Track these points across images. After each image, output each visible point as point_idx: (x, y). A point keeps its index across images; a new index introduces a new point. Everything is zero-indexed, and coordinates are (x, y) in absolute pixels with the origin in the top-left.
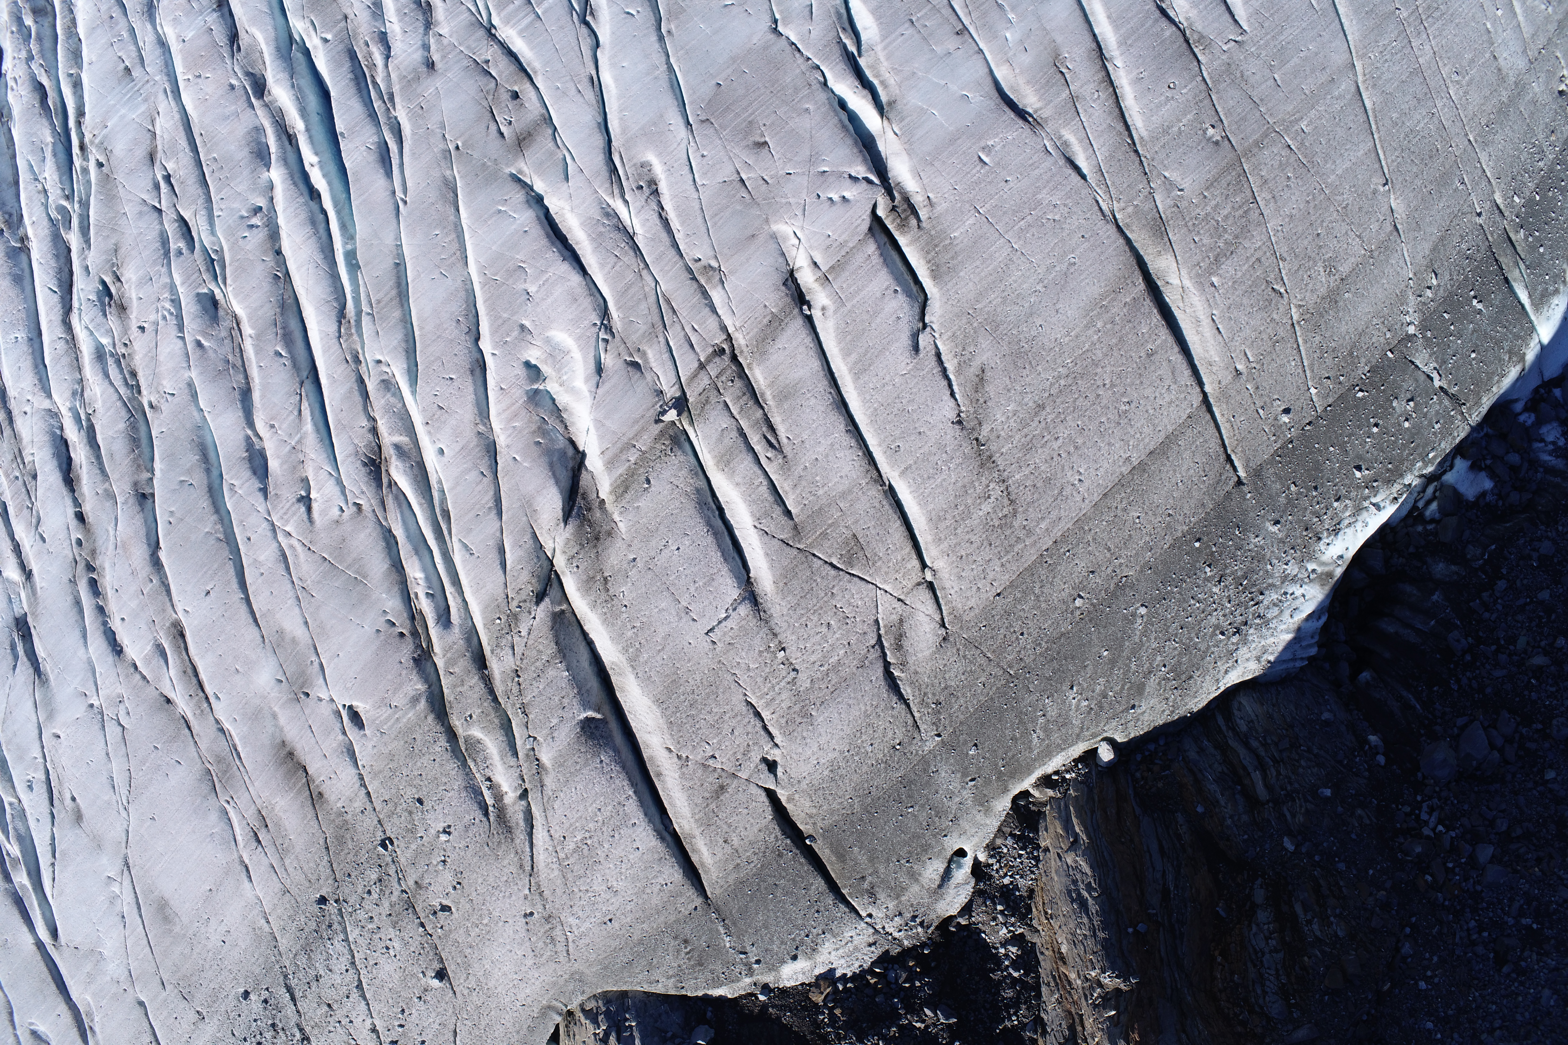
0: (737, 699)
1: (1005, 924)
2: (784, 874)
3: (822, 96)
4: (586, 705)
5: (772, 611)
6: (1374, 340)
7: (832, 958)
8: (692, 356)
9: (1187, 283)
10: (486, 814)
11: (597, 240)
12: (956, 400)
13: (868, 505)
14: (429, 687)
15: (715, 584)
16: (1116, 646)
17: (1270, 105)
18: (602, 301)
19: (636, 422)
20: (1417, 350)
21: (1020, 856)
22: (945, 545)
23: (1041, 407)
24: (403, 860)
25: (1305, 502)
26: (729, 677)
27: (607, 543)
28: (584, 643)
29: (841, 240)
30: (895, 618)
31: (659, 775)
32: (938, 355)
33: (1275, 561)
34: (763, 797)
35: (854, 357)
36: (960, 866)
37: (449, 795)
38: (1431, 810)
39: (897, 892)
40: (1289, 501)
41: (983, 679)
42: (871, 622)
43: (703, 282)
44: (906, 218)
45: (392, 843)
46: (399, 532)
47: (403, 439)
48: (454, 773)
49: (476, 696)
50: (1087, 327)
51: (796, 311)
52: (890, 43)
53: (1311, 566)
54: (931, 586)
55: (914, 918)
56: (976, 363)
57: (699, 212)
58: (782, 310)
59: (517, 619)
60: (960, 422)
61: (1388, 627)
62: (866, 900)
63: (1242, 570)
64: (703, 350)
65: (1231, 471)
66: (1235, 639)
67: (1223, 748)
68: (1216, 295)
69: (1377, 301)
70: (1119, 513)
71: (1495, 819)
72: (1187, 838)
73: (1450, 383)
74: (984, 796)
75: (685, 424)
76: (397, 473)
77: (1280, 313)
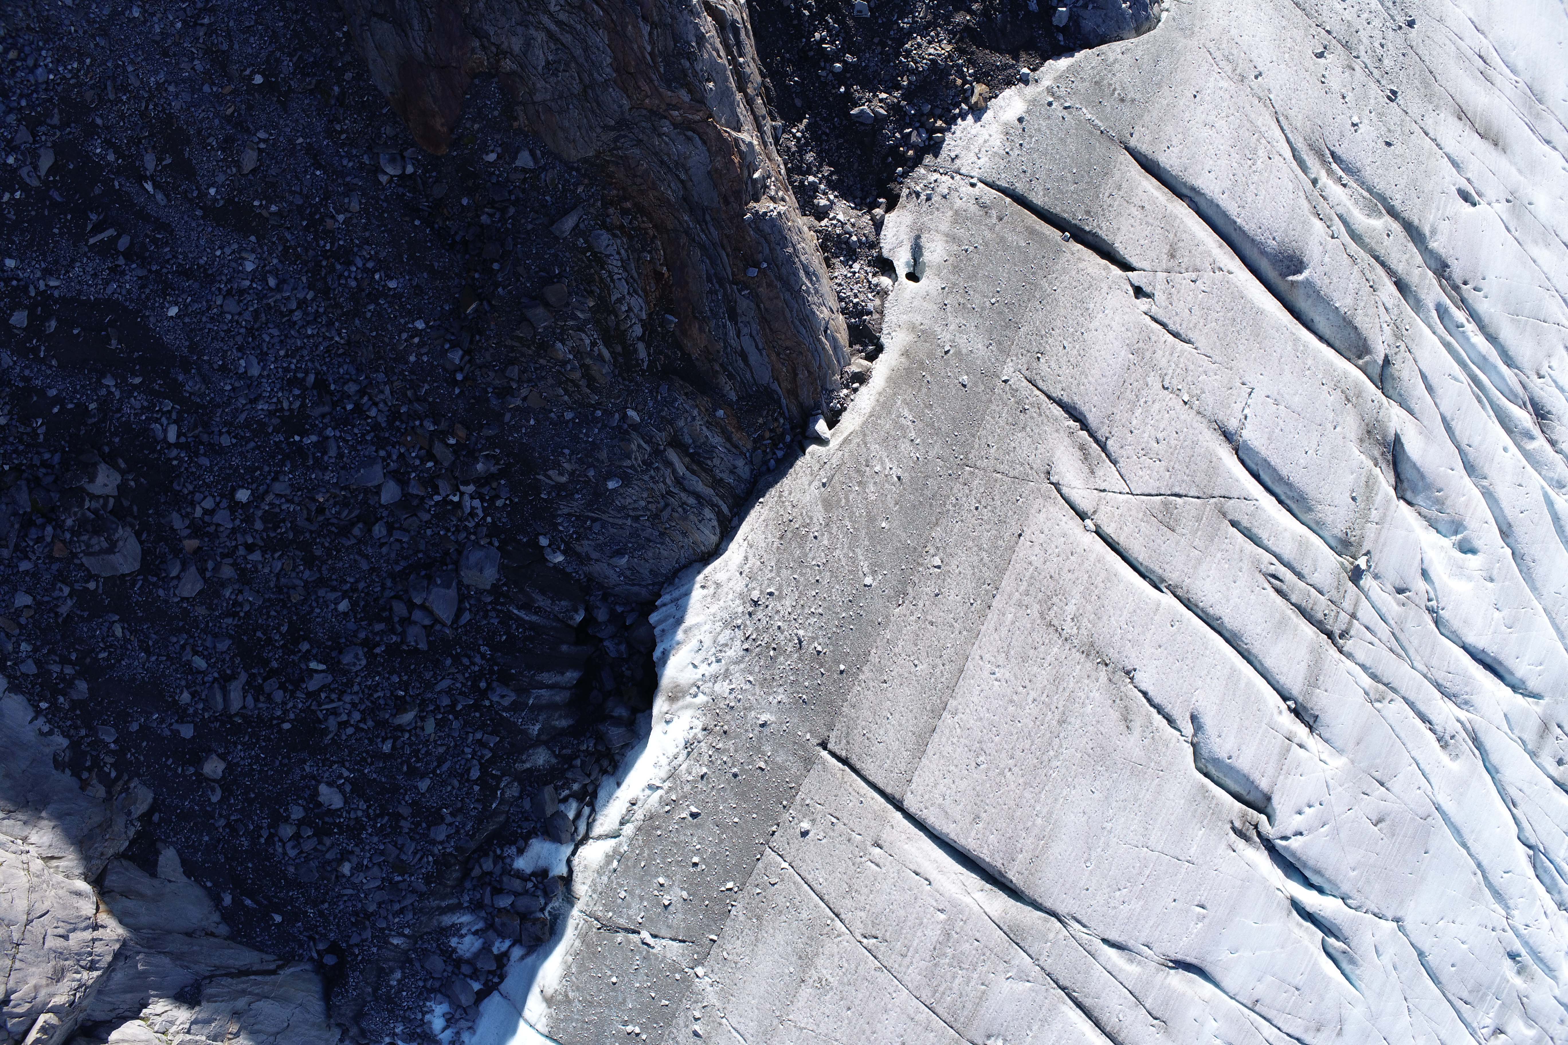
0: (1201, 342)
1: (843, 224)
2: (1075, 196)
3: (1345, 888)
4: (1308, 283)
5: (1209, 433)
6: (739, 942)
7: (984, 134)
8: (1365, 621)
9: (968, 900)
10: (1333, 154)
11: (1468, 679)
12: (1140, 691)
13: (1174, 563)
14: (1427, 248)
15: (1266, 436)
16: (877, 537)
18: (1443, 630)
19: (1384, 545)
20: (683, 955)
21: (856, 296)
22: (1093, 558)
23: (1061, 722)
24: (1374, 86)
25: (741, 757)
26: (1217, 359)
27: (1360, 432)
28: (1327, 337)
29: (1291, 777)
30: (1099, 473)
31: (1221, 246)
32: (1170, 721)
33: (748, 686)
34: (1134, 261)
35: (1242, 685)
36: (907, 263)
37: (1370, 159)
38: (472, 514)
39: (959, 217)
40: (759, 750)
41: (992, 451)
42: (1121, 460)
43: (1380, 686)
44: (1244, 824)
45: (1389, 98)
46: (1503, 368)
47: (1531, 446)
48: (1376, 181)
49: (1393, 255)
50: (1050, 813)
51: (1300, 699)
52: (1309, 960)
53: (701, 699)
54: (1082, 516)
55: (929, 199)
56: (1137, 731)
57: (1406, 741)
58: (1311, 694)
59: (1395, 335)
60: (1128, 673)
61: (571, 676)
62: (985, 199)
63: (781, 664)
64: (1358, 630)
65: (838, 752)
66: (755, 595)
67: (717, 483)
68: (935, 904)
69: (754, 980)
70: (939, 662)
71: (389, 533)
72: (723, 379)
73: (629, 942)
74: (925, 341)
75: (1346, 562)
76: (1524, 418)
77: (858, 920)
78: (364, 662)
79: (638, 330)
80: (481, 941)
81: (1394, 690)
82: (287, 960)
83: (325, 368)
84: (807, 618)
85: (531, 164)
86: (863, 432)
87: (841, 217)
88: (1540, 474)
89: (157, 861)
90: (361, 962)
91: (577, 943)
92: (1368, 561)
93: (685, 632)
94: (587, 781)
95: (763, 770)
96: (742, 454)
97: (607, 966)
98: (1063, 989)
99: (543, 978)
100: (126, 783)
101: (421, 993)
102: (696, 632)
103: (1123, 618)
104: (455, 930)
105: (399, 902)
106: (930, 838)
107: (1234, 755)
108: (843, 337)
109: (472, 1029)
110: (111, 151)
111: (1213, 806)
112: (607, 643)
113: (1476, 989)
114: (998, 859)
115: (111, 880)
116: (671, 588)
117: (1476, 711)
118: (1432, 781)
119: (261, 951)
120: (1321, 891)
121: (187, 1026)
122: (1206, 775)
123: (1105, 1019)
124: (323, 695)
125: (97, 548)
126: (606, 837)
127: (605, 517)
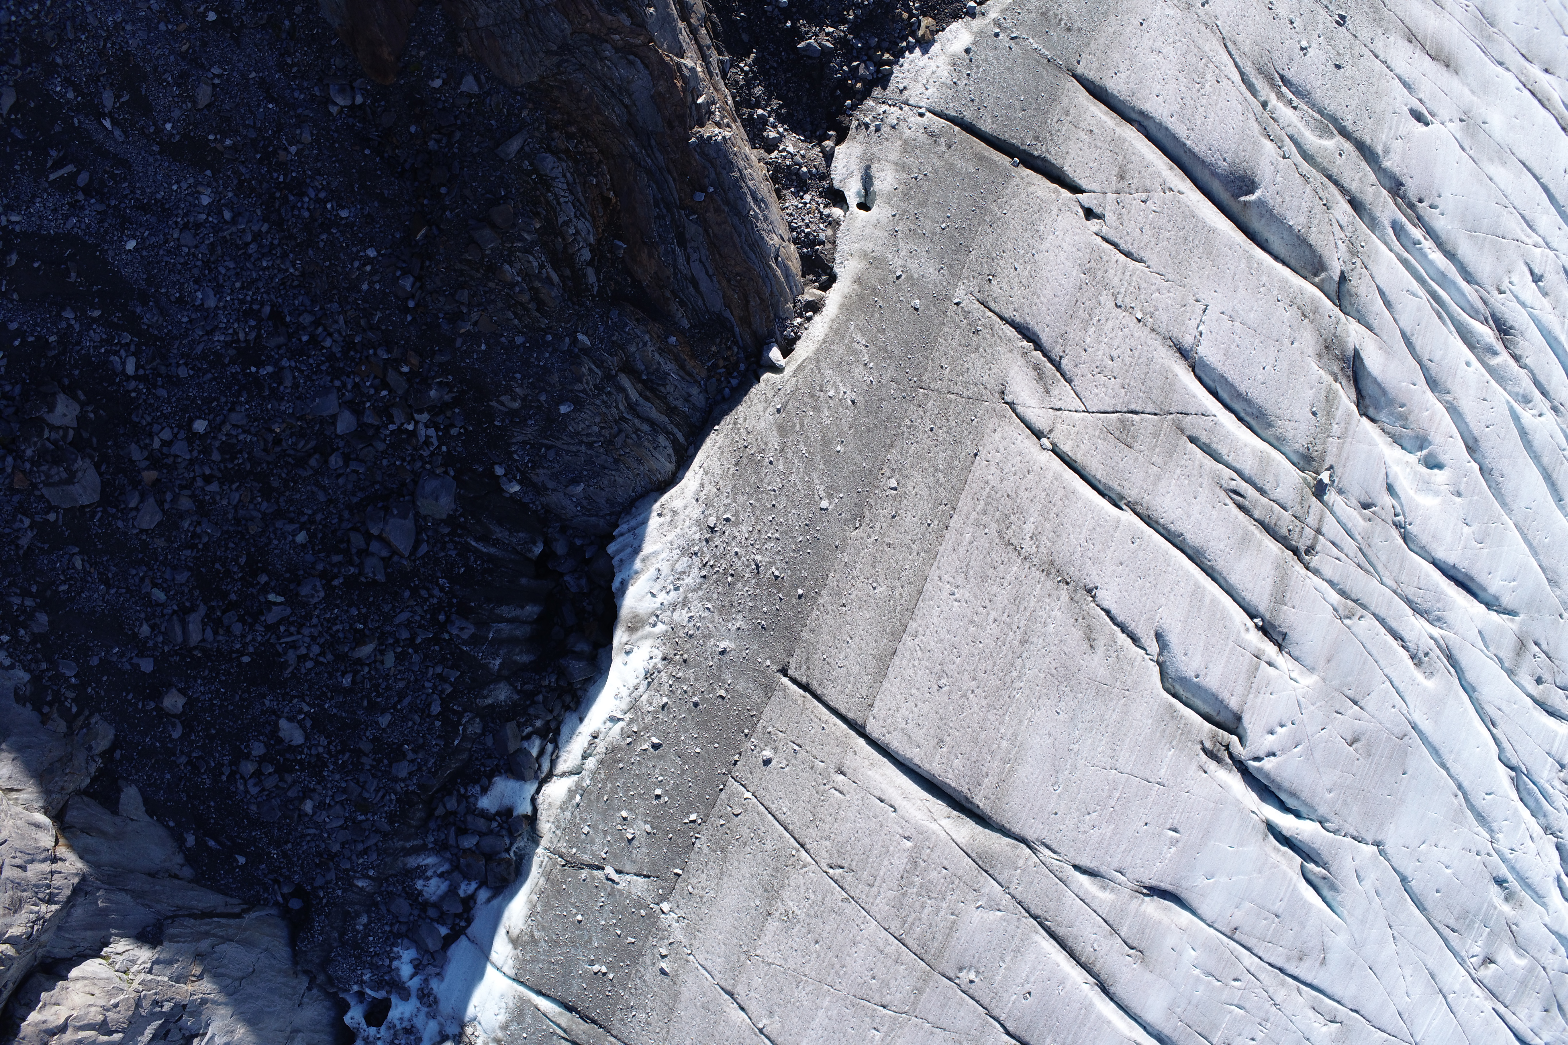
0: (1153, 261)
1: (793, 156)
2: (1023, 123)
3: (1322, 810)
4: (1260, 203)
5: (1164, 350)
6: (704, 876)
7: (932, 66)
8: (1331, 536)
9: (934, 826)
10: (1282, 77)
11: (1439, 595)
12: (1103, 609)
13: (1133, 479)
14: (1380, 167)
15: (1222, 352)
16: (832, 461)
17: (922, 1033)
18: (1411, 546)
19: (1347, 459)
20: (648, 890)
21: (807, 226)
22: (1050, 476)
23: (1024, 642)
24: (1322, 12)
25: (701, 686)
26: (1169, 276)
27: (1318, 348)
28: (1282, 256)
29: (1261, 696)
30: (1055, 392)
31: (1171, 168)
32: (1135, 640)
33: (707, 613)
34: (1083, 183)
35: (1207, 602)
36: (858, 193)
37: (1320, 82)
39: (908, 146)
40: (719, 679)
41: (946, 372)
42: (1076, 379)
43: (1349, 602)
44: (1215, 744)
45: (1337, 22)
46: (1463, 284)
47: (1494, 361)
48: (1327, 102)
49: (1346, 174)
50: (1015, 736)
51: (1267, 616)
52: (1288, 887)
53: (661, 628)
54: (1038, 435)
55: (878, 129)
56: (1101, 650)
57: (1378, 658)
58: (1278, 611)
59: (1351, 252)
60: (1089, 591)
61: (531, 610)
62: (934, 128)
63: (739, 590)
64: (1324, 545)
65: (799, 678)
66: (712, 521)
67: (671, 411)
68: (901, 831)
69: (720, 915)
70: (897, 583)
71: (346, 464)
72: (674, 306)
73: (593, 878)
74: (877, 268)
75: (1308, 477)
76: (1486, 333)
77: (824, 849)
78: (322, 594)
79: (586, 255)
80: (447, 883)
81: (1364, 607)
82: (252, 904)
83: (280, 301)
84: (764, 544)
85: (476, 89)
86: (817, 358)
87: (790, 149)
88: (1505, 389)
89: (118, 798)
90: (326, 905)
91: (542, 881)
92: (1331, 476)
93: (643, 560)
94: (550, 717)
95: (723, 698)
96: (696, 381)
97: (572, 904)
98: (1035, 918)
99: (509, 918)
100: (87, 718)
101: (388, 938)
102: (654, 560)
103: (1082, 536)
104: (421, 872)
105: (363, 842)
106: (894, 764)
107: (1202, 674)
108: (795, 266)
109: (440, 975)
110: (70, 89)
111: (1181, 726)
112: (567, 578)
113: (1464, 916)
114: (964, 784)
115: (72, 816)
116: (628, 517)
117: (1450, 628)
118: (1407, 699)
119: (225, 894)
120: (1298, 815)
121: (149, 965)
122: (1174, 696)
123: (1079, 949)
124: (282, 629)
125: (57, 478)
126: (571, 773)
127: (558, 444)
